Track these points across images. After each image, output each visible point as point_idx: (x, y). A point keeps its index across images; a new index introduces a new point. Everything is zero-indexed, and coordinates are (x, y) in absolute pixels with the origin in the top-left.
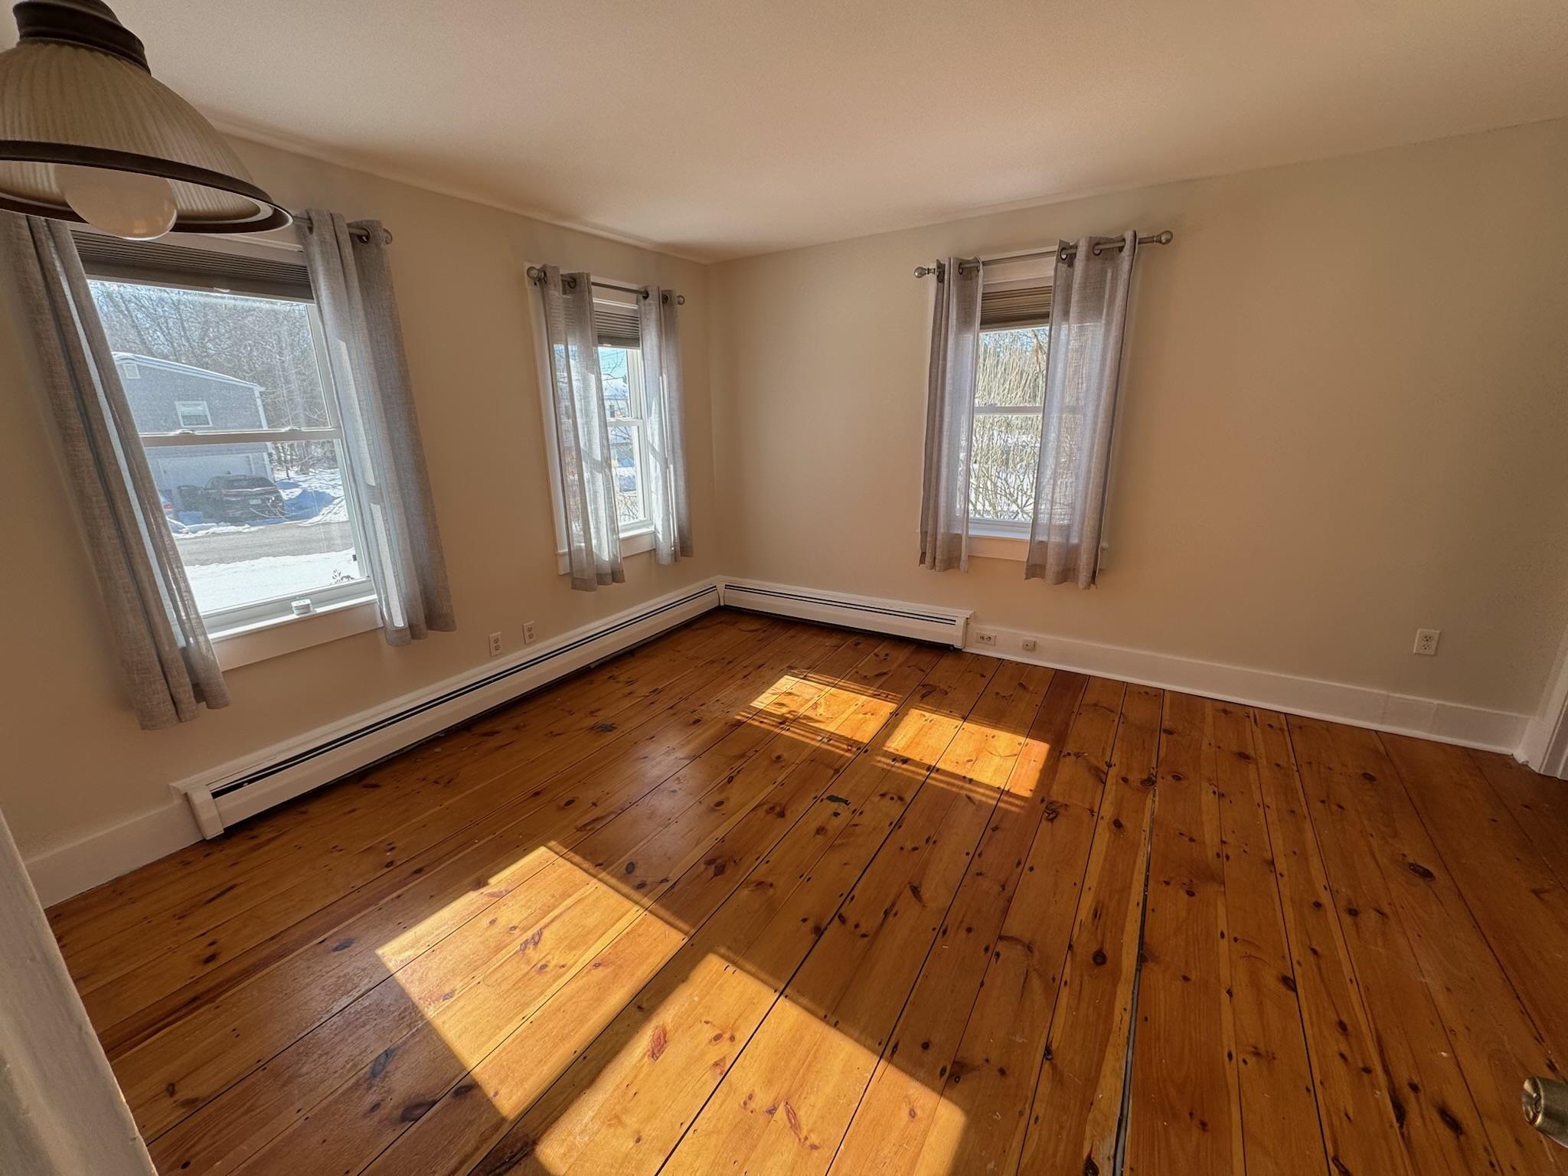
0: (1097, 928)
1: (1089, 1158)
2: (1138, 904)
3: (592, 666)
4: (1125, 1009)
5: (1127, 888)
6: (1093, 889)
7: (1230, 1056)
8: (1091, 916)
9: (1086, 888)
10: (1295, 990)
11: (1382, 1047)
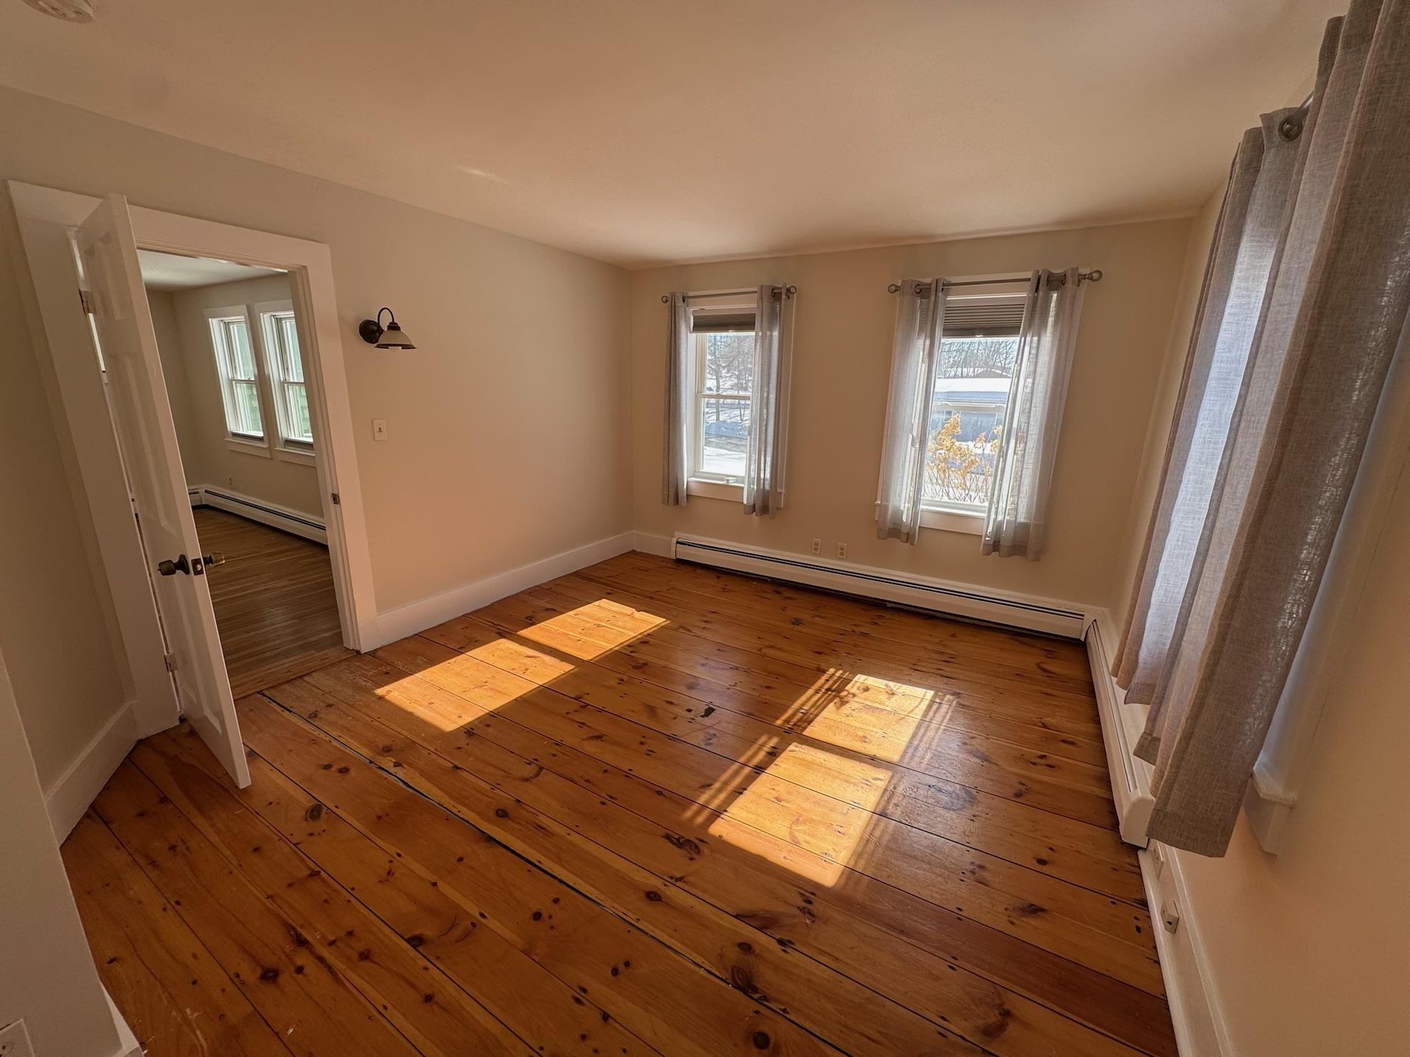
0: (527, 822)
1: (402, 766)
2: (540, 862)
3: (889, 605)
4: (459, 811)
5: (559, 861)
6: (568, 837)
7: (399, 855)
8: (539, 823)
9: (569, 831)
10: (409, 941)
11: (331, 972)
